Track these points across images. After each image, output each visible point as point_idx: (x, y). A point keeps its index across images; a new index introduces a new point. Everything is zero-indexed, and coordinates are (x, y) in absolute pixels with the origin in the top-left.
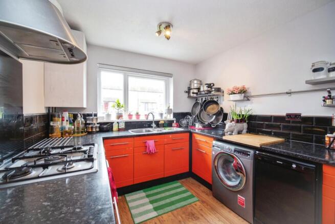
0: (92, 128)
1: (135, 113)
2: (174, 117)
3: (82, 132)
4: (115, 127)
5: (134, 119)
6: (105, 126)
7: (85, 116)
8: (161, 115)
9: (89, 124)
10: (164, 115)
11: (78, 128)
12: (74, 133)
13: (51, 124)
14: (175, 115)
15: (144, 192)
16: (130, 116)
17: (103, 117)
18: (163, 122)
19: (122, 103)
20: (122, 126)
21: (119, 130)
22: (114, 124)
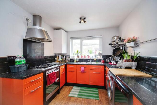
0: (67, 60)
1: (84, 55)
2: (103, 57)
3: (64, 62)
4: (75, 61)
5: (83, 58)
6: (72, 60)
7: (66, 56)
8: (96, 56)
9: (67, 59)
10: (97, 56)
11: (63, 60)
12: (61, 61)
13: (56, 58)
14: (103, 56)
15: (81, 88)
16: (82, 56)
17: (72, 57)
18: (96, 60)
19: (80, 51)
20: (78, 60)
21: (77, 62)
22: (75, 60)
